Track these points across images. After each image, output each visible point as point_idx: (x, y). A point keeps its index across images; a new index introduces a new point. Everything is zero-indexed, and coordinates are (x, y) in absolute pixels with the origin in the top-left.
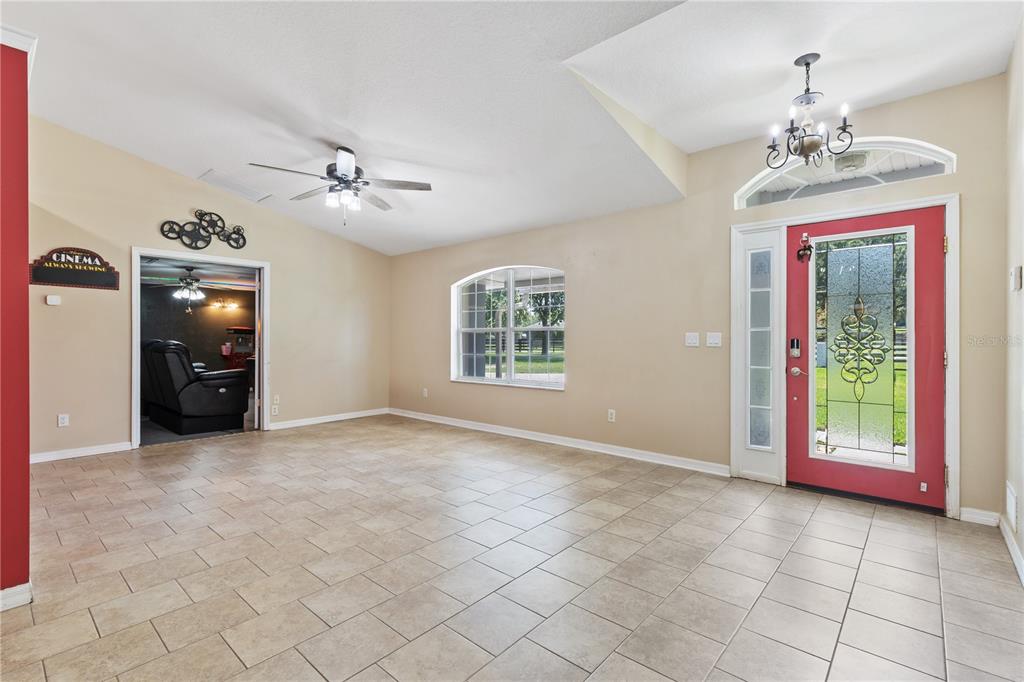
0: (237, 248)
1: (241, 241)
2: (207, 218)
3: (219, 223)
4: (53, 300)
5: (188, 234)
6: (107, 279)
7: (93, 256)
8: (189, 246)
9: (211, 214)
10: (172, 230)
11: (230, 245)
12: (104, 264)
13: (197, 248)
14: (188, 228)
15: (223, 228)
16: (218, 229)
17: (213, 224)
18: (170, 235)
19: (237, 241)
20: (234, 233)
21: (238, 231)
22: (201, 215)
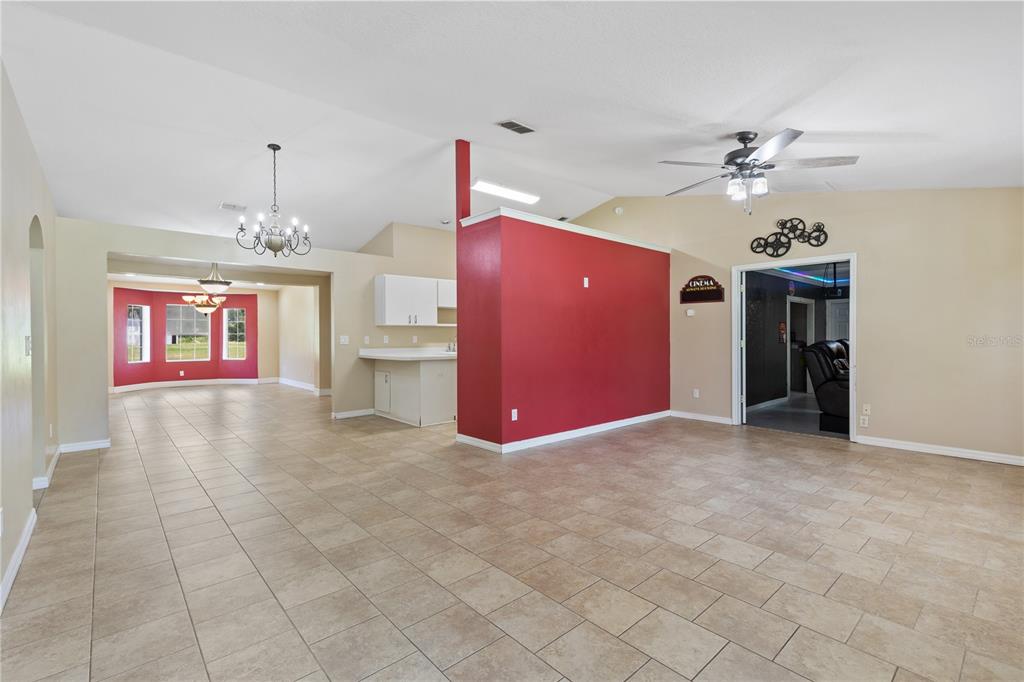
0: (818, 246)
1: (822, 238)
2: (789, 225)
3: (801, 226)
4: (691, 312)
5: (771, 245)
6: (716, 294)
7: (709, 279)
8: (772, 255)
9: (791, 220)
10: (759, 245)
11: (811, 244)
12: (716, 284)
13: (778, 256)
14: (771, 239)
15: (804, 230)
16: (798, 232)
17: (794, 229)
18: (758, 250)
19: (817, 238)
20: (815, 231)
21: (819, 228)
22: (783, 224)
